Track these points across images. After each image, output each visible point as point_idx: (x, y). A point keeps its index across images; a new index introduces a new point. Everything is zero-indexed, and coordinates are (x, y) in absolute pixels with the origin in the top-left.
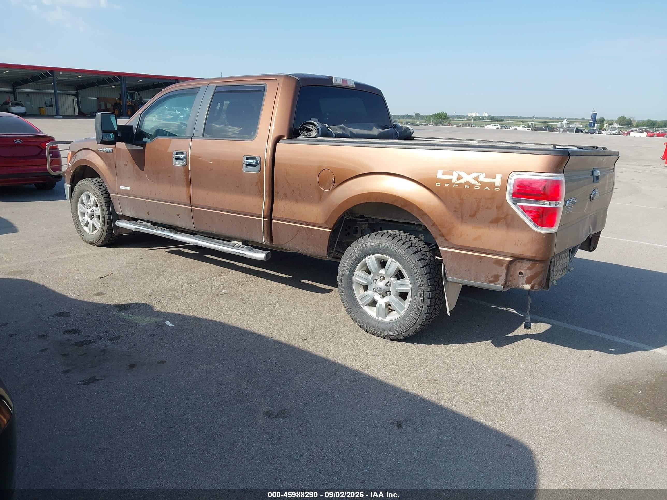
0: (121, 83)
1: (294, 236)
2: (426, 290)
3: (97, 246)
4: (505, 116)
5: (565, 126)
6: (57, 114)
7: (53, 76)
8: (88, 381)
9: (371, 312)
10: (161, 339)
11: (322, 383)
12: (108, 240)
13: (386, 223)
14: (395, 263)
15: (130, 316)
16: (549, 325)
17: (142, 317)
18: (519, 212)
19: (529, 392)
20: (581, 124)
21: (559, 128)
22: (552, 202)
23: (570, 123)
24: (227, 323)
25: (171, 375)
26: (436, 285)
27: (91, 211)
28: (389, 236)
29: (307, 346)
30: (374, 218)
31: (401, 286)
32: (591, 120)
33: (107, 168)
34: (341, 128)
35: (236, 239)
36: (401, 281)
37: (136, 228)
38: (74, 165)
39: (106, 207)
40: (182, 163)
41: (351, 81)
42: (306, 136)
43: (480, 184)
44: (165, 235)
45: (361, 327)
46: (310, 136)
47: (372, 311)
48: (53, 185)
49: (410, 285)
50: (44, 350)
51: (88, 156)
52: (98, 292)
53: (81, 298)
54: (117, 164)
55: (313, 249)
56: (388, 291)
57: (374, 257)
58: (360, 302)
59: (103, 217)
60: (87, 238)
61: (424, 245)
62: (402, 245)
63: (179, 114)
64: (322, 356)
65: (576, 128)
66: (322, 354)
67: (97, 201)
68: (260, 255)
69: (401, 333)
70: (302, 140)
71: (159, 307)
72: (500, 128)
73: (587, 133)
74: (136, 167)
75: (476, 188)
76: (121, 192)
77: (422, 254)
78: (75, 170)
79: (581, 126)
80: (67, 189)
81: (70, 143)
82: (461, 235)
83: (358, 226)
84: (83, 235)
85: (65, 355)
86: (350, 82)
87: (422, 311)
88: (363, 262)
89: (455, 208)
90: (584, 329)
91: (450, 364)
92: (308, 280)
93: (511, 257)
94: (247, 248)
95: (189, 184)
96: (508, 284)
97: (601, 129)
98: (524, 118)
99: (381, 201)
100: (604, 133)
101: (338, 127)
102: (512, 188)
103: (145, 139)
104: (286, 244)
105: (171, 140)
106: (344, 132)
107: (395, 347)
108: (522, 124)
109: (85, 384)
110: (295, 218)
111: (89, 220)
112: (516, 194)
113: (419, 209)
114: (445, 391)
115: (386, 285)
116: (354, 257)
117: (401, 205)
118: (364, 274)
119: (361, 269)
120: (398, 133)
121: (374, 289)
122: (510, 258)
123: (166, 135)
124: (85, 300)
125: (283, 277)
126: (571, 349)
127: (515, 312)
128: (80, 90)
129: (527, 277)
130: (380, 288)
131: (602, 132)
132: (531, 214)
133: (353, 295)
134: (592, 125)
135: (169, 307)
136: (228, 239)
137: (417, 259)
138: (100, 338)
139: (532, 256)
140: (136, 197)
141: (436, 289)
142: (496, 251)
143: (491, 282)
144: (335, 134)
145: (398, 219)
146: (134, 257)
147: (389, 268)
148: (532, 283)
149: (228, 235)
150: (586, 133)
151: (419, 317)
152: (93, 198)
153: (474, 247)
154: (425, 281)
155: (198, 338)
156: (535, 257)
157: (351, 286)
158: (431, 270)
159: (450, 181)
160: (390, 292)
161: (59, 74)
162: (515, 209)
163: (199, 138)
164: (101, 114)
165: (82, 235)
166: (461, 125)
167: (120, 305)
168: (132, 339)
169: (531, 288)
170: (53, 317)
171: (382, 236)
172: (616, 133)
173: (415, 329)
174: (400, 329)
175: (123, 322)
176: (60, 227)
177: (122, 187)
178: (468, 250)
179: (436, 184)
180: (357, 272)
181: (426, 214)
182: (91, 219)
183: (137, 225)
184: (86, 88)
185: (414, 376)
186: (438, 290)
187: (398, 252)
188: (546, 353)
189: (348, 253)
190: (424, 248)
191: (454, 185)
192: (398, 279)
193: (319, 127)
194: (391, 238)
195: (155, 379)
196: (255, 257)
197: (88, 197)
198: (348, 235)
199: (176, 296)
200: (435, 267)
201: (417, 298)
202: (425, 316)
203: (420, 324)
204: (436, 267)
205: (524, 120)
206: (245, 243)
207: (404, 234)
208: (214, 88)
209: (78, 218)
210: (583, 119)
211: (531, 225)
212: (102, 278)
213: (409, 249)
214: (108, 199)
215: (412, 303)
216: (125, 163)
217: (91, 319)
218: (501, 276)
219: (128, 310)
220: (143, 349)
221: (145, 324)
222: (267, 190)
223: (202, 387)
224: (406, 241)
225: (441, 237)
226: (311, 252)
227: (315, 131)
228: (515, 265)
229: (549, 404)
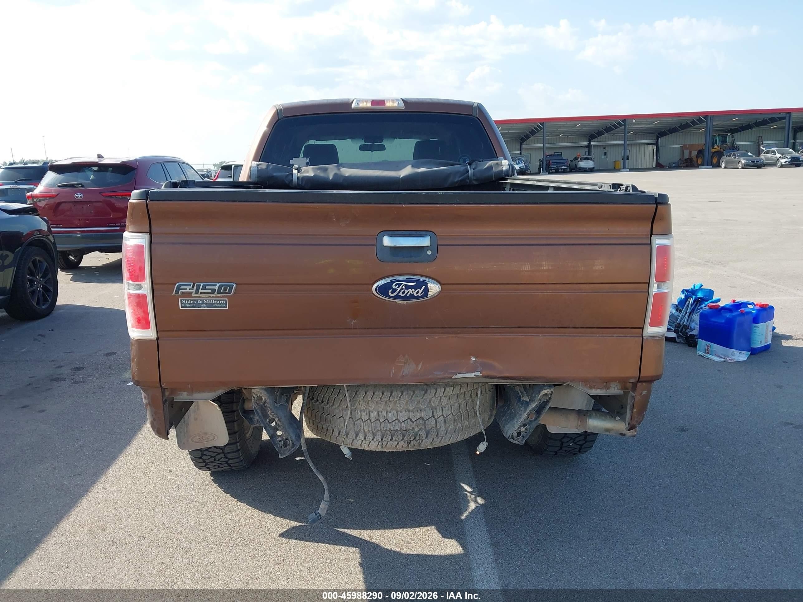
0: (707, 124)
7: (625, 125)
86: (392, 102)
161: (633, 122)
184: (667, 134)
221: (123, 377)
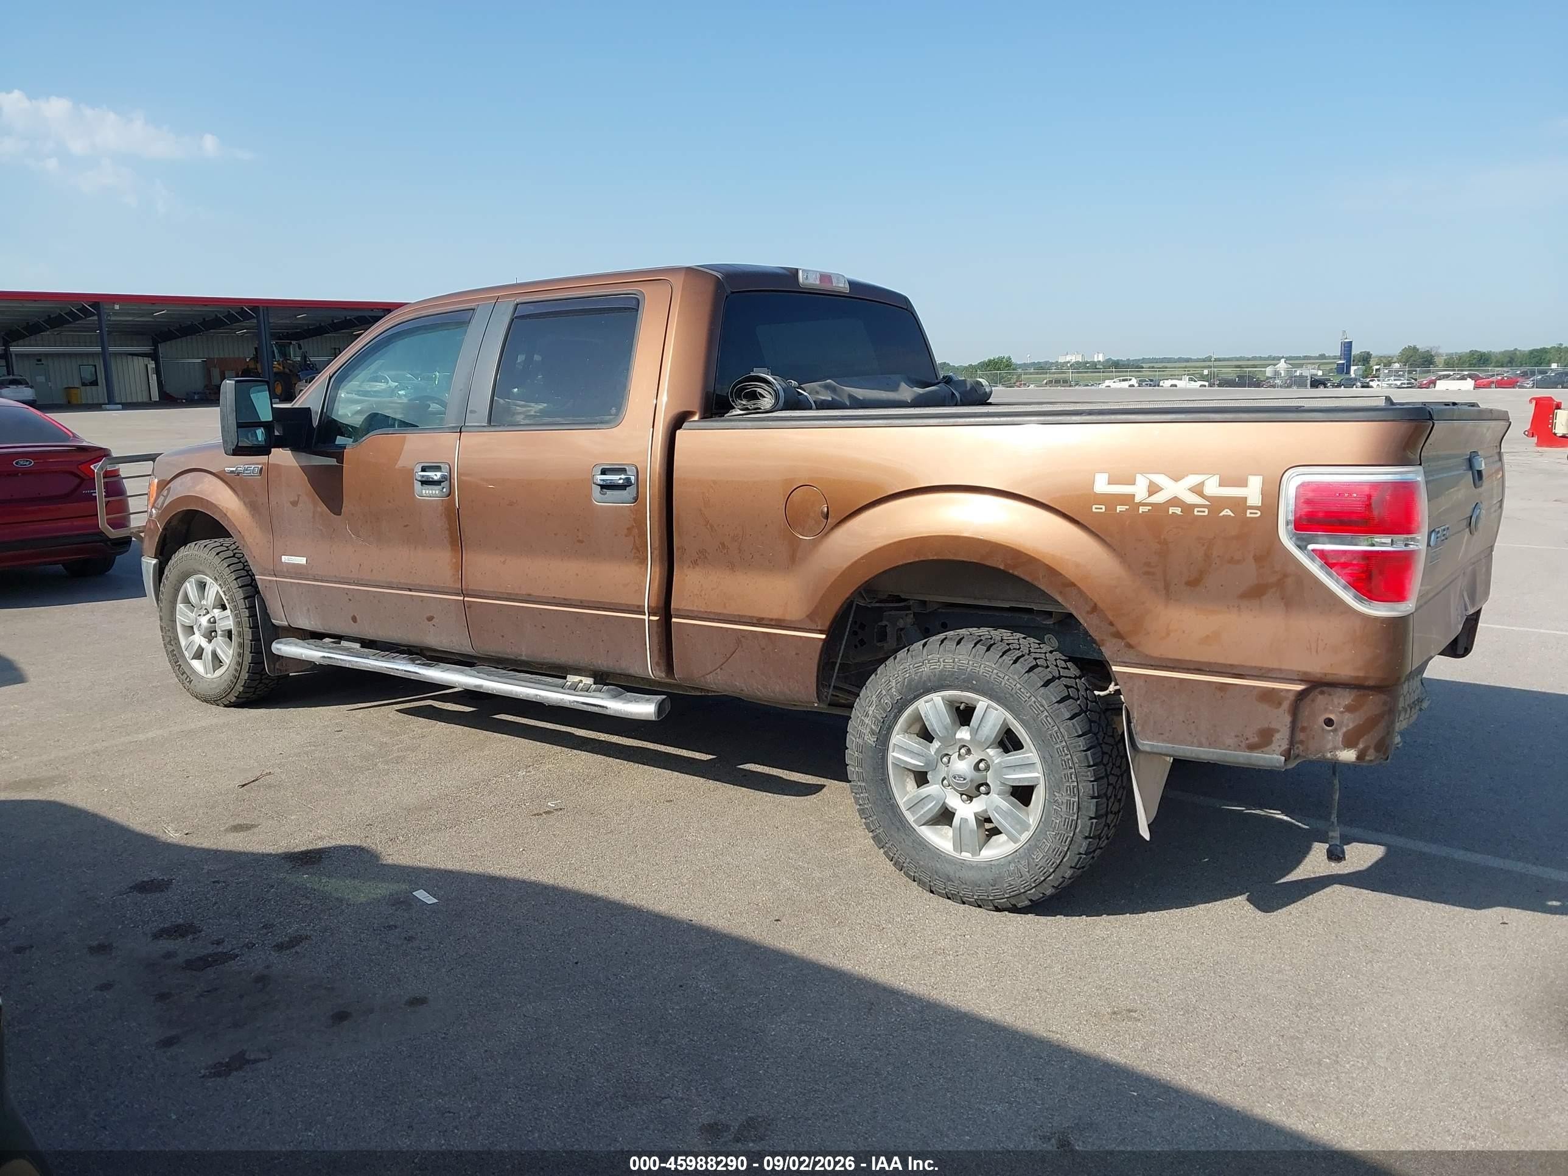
0: (259, 321)
1: (728, 656)
2: (1083, 776)
3: (226, 706)
4: (1143, 359)
5: (1283, 375)
6: (110, 401)
7: (99, 315)
8: (228, 1065)
9: (941, 839)
10: (410, 939)
11: (840, 1036)
12: (253, 690)
13: (957, 610)
14: (997, 710)
15: (324, 881)
16: (1380, 846)
17: (353, 882)
18: (1315, 568)
19: (1379, 1030)
20: (1319, 369)
21: (1271, 378)
22: (1396, 537)
23: (1295, 366)
24: (570, 887)
25: (444, 1035)
26: (1108, 763)
27: (210, 619)
28: (976, 644)
29: (783, 937)
30: (926, 601)
31: (1017, 769)
32: (1340, 359)
33: (248, 515)
34: (827, 387)
35: (578, 671)
36: (1015, 757)
37: (324, 657)
38: (164, 511)
39: (246, 608)
40: (437, 492)
41: (841, 277)
42: (747, 409)
43: (1207, 503)
44: (397, 670)
45: (914, 881)
46: (757, 410)
47: (942, 836)
48: (109, 563)
49: (1039, 766)
50: (106, 987)
51: (198, 488)
52: (235, 823)
53: (194, 842)
54: (273, 503)
55: (779, 685)
56: (982, 785)
57: (940, 698)
58: (910, 818)
59: (240, 634)
60: (200, 688)
61: (1065, 661)
62: (1013, 663)
63: (396, 386)
64: (829, 964)
65: (1311, 378)
66: (828, 959)
67: (223, 596)
68: (644, 708)
69: (1023, 891)
70: (740, 420)
71: (395, 855)
72: (1136, 385)
73: (1337, 387)
74: (323, 508)
75: (1198, 511)
76: (285, 570)
77: (1065, 686)
78: (169, 522)
79: (1320, 373)
80: (147, 570)
81: (153, 460)
82: (1168, 634)
83: (887, 623)
84: (190, 682)
85: (162, 997)
86: (838, 280)
87: (1078, 830)
88: (912, 711)
89: (1148, 564)
90: (1469, 854)
91: (1159, 965)
92: (759, 764)
93: (1302, 681)
94: (608, 691)
95: (457, 540)
96: (1297, 751)
97: (1367, 377)
98: (1188, 360)
99: (951, 557)
100: (1375, 386)
101: (820, 386)
102: (1292, 507)
103: (340, 440)
104: (708, 677)
105: (405, 437)
106: (836, 397)
107: (1010, 928)
108: (1188, 375)
109: (218, 1074)
110: (731, 610)
111: (204, 642)
112: (1305, 523)
113: (1052, 572)
114: (1163, 1040)
115: (976, 768)
116: (887, 700)
117: (1005, 565)
118: (915, 743)
119: (906, 731)
120: (957, 394)
121: (943, 780)
122: (1300, 684)
123: (393, 426)
124: (206, 845)
125: (694, 759)
126: (1452, 907)
127: (1285, 818)
128: (163, 344)
129: (1344, 729)
130: (960, 777)
131: (1371, 383)
132: (1348, 571)
133: (890, 797)
134: (1344, 369)
135: (420, 853)
136: (557, 672)
137: (1055, 697)
138: (250, 946)
139: (1357, 677)
140: (322, 581)
141: (1109, 773)
142: (1261, 669)
143: (1252, 747)
144: (814, 402)
145: (989, 600)
146: (320, 730)
147: (983, 724)
148: (1361, 746)
149: (558, 662)
150: (1333, 386)
151: (1068, 848)
152: (213, 589)
153: (1206, 660)
154: (1079, 754)
155: (503, 931)
156: (1366, 678)
157: (883, 774)
158: (1091, 726)
159: (1128, 499)
160: (987, 785)
161: (113, 309)
162: (1305, 559)
163: (479, 429)
164: (234, 382)
165: (188, 680)
166: (1046, 384)
167: (295, 853)
168: (333, 942)
169: (1358, 758)
170: (125, 896)
171: (958, 643)
172: (1402, 384)
173: (1061, 880)
174: (1023, 881)
175: (307, 898)
176: (130, 665)
177: (287, 557)
178: (1188, 669)
179: (1094, 507)
180: (897, 738)
181: (1073, 585)
182: (210, 641)
183: (327, 650)
184: (177, 337)
185: (1075, 1005)
186: (1113, 774)
187: (1003, 684)
188: (1394, 921)
189: (871, 692)
190: (1067, 668)
191: (1140, 507)
192: (1006, 751)
193: (779, 387)
194: (981, 648)
195: (405, 1049)
196: (631, 714)
197: (202, 586)
198: (862, 646)
199: (434, 822)
200: (1100, 717)
201: (1062, 797)
202: (1085, 844)
203: (1073, 865)
204: (1103, 716)
205: (1188, 364)
206: (602, 678)
207: (1012, 638)
208: (511, 309)
209: (177, 638)
210: (1322, 356)
211: (1348, 597)
212: (243, 786)
213: (1031, 673)
214: (251, 590)
215: (1049, 811)
216: (294, 498)
217: (223, 894)
218: (1278, 731)
219: (316, 866)
220: (365, 967)
221: (363, 900)
222: (657, 544)
223: (529, 1065)
224: (1020, 654)
225: (1114, 640)
226: (774, 693)
227: (769, 396)
228: (1313, 701)
229: (1438, 1059)
